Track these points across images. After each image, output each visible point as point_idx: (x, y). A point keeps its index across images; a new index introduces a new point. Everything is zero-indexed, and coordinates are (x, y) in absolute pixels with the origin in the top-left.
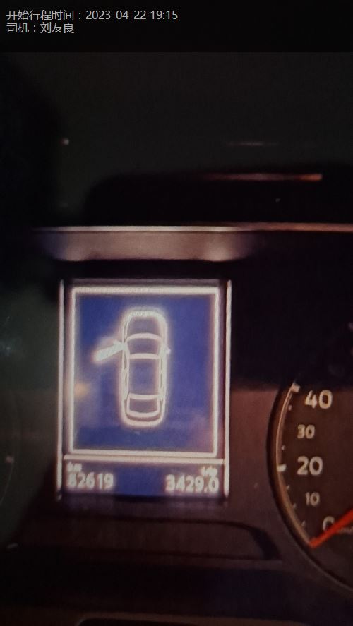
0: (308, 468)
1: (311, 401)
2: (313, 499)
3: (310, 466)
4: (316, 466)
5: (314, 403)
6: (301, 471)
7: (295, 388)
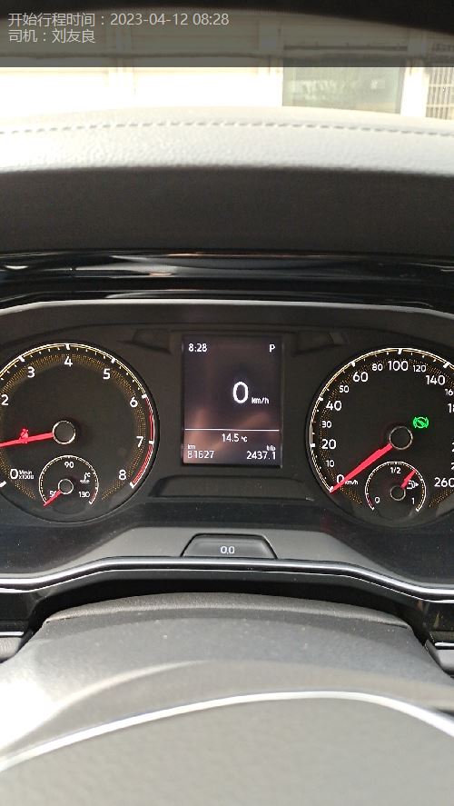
0: (327, 446)
1: (329, 406)
2: (330, 463)
3: (329, 444)
4: (332, 445)
5: (331, 408)
6: (324, 447)
7: (322, 399)
